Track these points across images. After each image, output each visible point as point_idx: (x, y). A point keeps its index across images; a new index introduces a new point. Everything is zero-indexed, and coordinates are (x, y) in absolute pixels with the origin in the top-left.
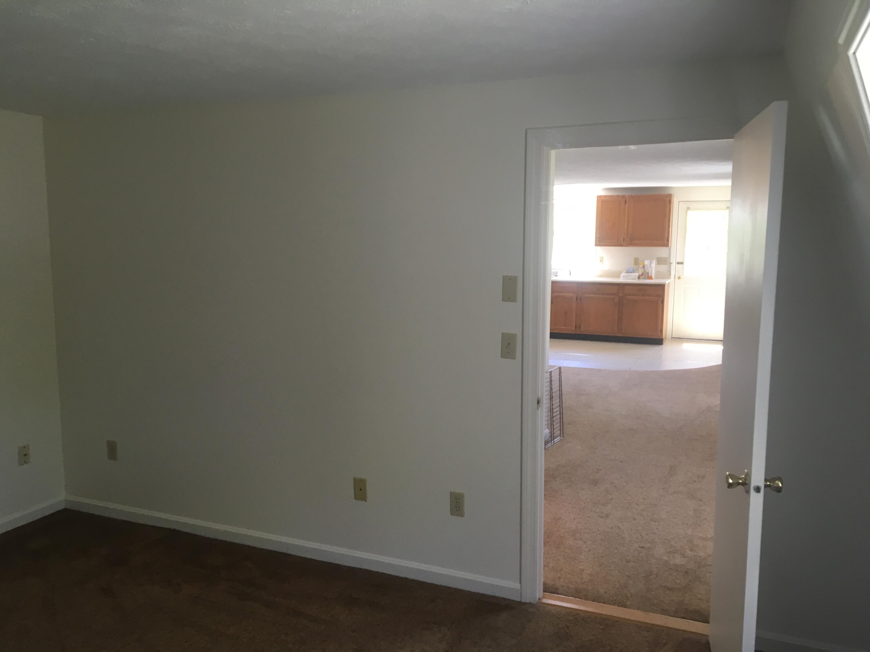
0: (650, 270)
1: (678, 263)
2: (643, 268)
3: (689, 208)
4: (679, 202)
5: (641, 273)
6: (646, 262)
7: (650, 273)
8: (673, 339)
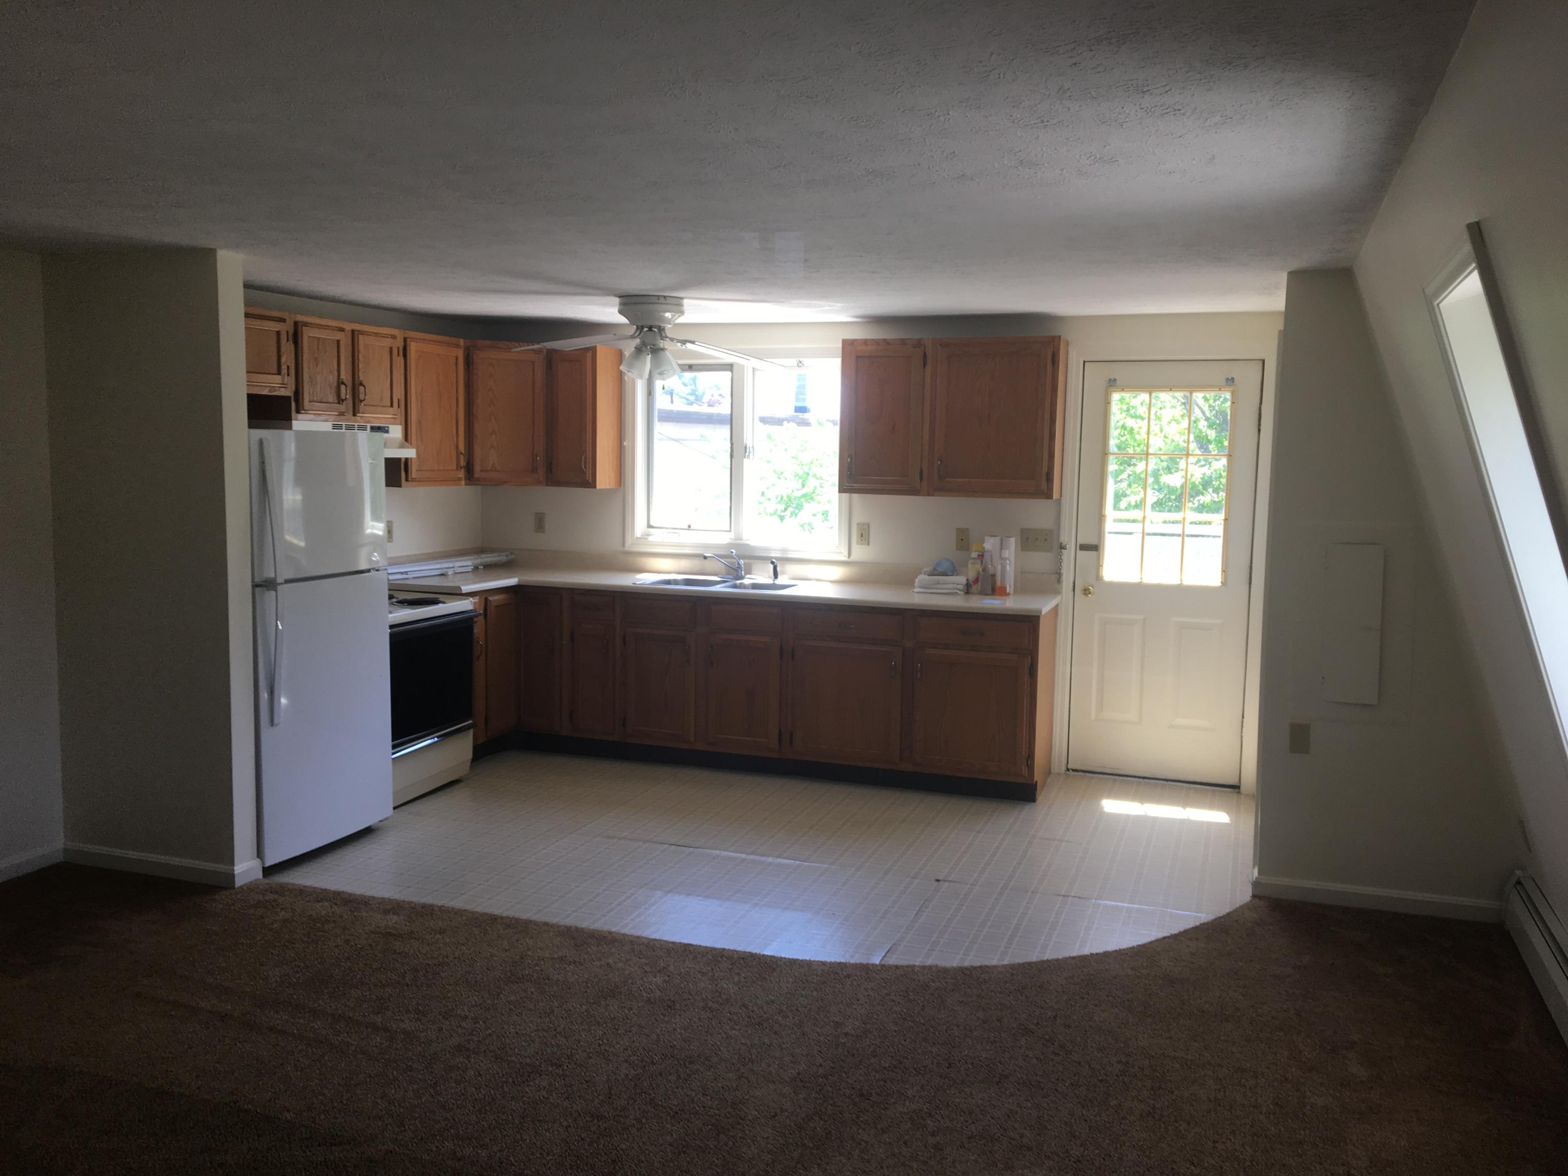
0: (999, 567)
1: (1084, 547)
2: (979, 562)
3: (1115, 380)
4: (1084, 362)
5: (972, 575)
6: (990, 544)
7: (998, 578)
8: (1071, 773)
